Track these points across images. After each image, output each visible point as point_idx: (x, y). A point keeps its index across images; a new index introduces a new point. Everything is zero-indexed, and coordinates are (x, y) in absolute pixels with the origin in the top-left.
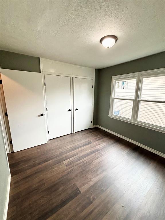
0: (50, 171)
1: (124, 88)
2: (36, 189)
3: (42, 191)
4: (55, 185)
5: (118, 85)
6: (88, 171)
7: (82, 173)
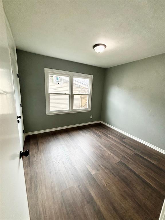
0: (109, 189)
1: (59, 83)
2: (134, 199)
3: (132, 190)
4: (122, 179)
5: (52, 79)
6: (102, 155)
7: (105, 159)
